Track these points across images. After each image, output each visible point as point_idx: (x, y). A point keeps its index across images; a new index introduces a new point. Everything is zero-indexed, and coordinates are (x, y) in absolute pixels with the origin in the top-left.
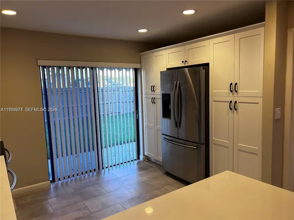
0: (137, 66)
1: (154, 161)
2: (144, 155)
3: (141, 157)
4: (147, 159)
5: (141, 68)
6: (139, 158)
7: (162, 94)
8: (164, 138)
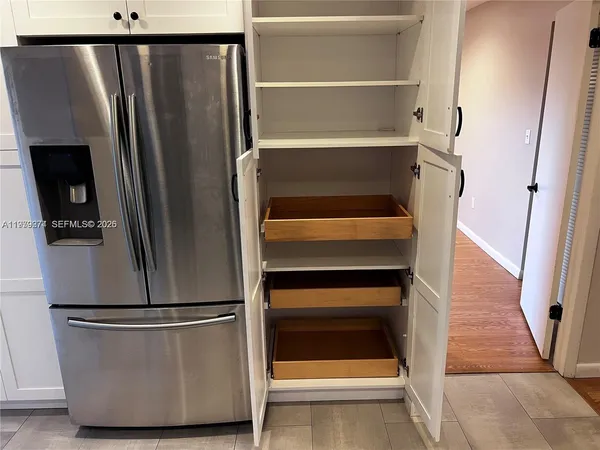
7: (30, 147)
8: (69, 318)
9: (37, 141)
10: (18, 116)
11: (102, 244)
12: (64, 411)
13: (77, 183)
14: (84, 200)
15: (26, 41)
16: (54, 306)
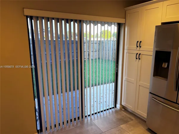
0: (122, 21)
1: (130, 111)
2: (121, 104)
3: (118, 106)
4: (124, 108)
5: (125, 24)
6: (116, 107)
7: (156, 51)
8: (153, 97)
9: (158, 49)
10: (155, 43)
11: (167, 80)
12: (145, 122)
13: (165, 62)
14: (166, 67)
15: (163, 24)
16: (150, 93)
